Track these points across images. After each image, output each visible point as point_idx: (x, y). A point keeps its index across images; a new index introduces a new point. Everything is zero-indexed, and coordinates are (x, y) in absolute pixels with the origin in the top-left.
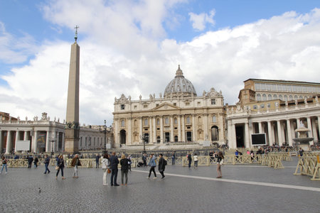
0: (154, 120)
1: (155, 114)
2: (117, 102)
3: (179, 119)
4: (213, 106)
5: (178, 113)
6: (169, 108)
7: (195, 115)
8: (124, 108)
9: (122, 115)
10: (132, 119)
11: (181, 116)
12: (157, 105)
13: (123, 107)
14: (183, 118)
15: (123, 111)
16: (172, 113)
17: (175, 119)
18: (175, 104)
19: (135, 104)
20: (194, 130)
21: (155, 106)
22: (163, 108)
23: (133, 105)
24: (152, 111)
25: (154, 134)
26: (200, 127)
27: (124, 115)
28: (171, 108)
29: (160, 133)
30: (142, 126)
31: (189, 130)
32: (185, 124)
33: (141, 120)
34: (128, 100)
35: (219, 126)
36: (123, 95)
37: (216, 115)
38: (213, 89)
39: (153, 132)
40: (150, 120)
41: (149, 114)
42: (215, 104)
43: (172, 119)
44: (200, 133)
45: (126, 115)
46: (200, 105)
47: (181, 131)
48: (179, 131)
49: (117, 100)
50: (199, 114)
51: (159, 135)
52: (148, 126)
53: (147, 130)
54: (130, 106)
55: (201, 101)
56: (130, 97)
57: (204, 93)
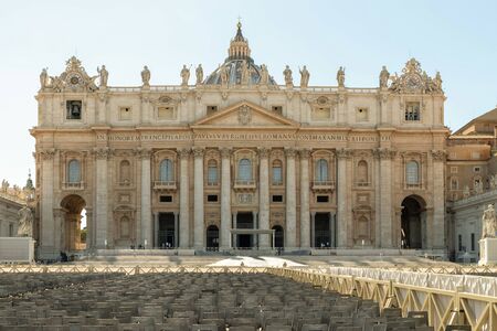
0: (199, 163)
1: (201, 142)
2: (49, 88)
3: (291, 163)
4: (413, 124)
5: (287, 142)
6: (257, 121)
7: (350, 154)
8: (77, 115)
9: (68, 138)
10: (110, 154)
11: (299, 154)
12: (212, 109)
13: (75, 110)
14: (305, 163)
15: (75, 122)
16: (267, 142)
17: (279, 165)
18: (277, 109)
19: (124, 102)
20: (343, 207)
21: (201, 110)
22: (232, 121)
23: (115, 103)
24: (189, 128)
25: (200, 217)
26: (363, 199)
27: (79, 138)
28: (263, 121)
29: (219, 214)
30: (152, 184)
31: (323, 208)
32: (312, 184)
33: (146, 164)
34: (97, 82)
35: (427, 198)
36: (74, 63)
37: (418, 158)
38: (413, 64)
39: (192, 208)
40: (184, 163)
41: (180, 141)
42: (416, 118)
43: (265, 164)
44: (363, 219)
45: (88, 139)
46: (366, 119)
47: (299, 209)
48: (292, 210)
49: (49, 82)
50: (362, 153)
51: (215, 219)
52: (174, 187)
53: (168, 199)
54: (102, 105)
55: (371, 104)
56: (104, 74)
57: (385, 74)
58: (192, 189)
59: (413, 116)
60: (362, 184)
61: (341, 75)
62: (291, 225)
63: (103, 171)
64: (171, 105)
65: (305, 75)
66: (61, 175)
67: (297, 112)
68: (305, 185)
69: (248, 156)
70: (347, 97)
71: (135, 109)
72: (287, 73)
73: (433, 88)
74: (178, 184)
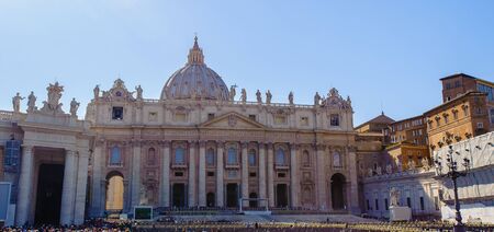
0: (203, 151)
1: (205, 136)
3: (262, 152)
4: (335, 128)
5: (259, 137)
6: (240, 124)
7: (298, 146)
8: (119, 116)
9: (113, 132)
10: (143, 144)
11: (266, 146)
12: (211, 116)
13: (118, 113)
14: (271, 151)
15: (118, 122)
16: (247, 137)
17: (254, 154)
18: (252, 117)
19: (153, 109)
20: (295, 181)
21: (204, 117)
22: (224, 124)
23: (146, 110)
24: (197, 128)
25: (203, 187)
26: (307, 175)
27: (120, 133)
28: (244, 124)
29: (216, 185)
30: (171, 165)
31: (282, 181)
32: (275, 165)
33: (167, 150)
34: (135, 96)
35: (346, 175)
36: (119, 83)
37: (340, 150)
38: (334, 92)
39: (197, 181)
40: (192, 150)
41: (191, 136)
42: (337, 124)
43: (245, 152)
44: (307, 188)
45: (127, 133)
46: (307, 124)
47: (267, 182)
48: (263, 183)
49: (101, 94)
50: (306, 146)
51: (213, 188)
52: (185, 166)
53: (181, 174)
54: (138, 111)
55: (310, 115)
56: (140, 90)
57: (317, 97)
58: (197, 167)
59: (335, 122)
60: (306, 165)
61: (291, 97)
62: (262, 192)
63: (137, 154)
64: (185, 112)
65: (269, 96)
66: (107, 157)
67: (265, 119)
68: (271, 166)
69: (234, 146)
70: (295, 110)
71: (160, 114)
72: (258, 94)
73: (346, 107)
74: (188, 164)
